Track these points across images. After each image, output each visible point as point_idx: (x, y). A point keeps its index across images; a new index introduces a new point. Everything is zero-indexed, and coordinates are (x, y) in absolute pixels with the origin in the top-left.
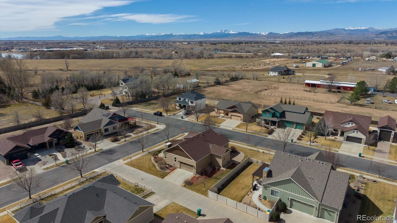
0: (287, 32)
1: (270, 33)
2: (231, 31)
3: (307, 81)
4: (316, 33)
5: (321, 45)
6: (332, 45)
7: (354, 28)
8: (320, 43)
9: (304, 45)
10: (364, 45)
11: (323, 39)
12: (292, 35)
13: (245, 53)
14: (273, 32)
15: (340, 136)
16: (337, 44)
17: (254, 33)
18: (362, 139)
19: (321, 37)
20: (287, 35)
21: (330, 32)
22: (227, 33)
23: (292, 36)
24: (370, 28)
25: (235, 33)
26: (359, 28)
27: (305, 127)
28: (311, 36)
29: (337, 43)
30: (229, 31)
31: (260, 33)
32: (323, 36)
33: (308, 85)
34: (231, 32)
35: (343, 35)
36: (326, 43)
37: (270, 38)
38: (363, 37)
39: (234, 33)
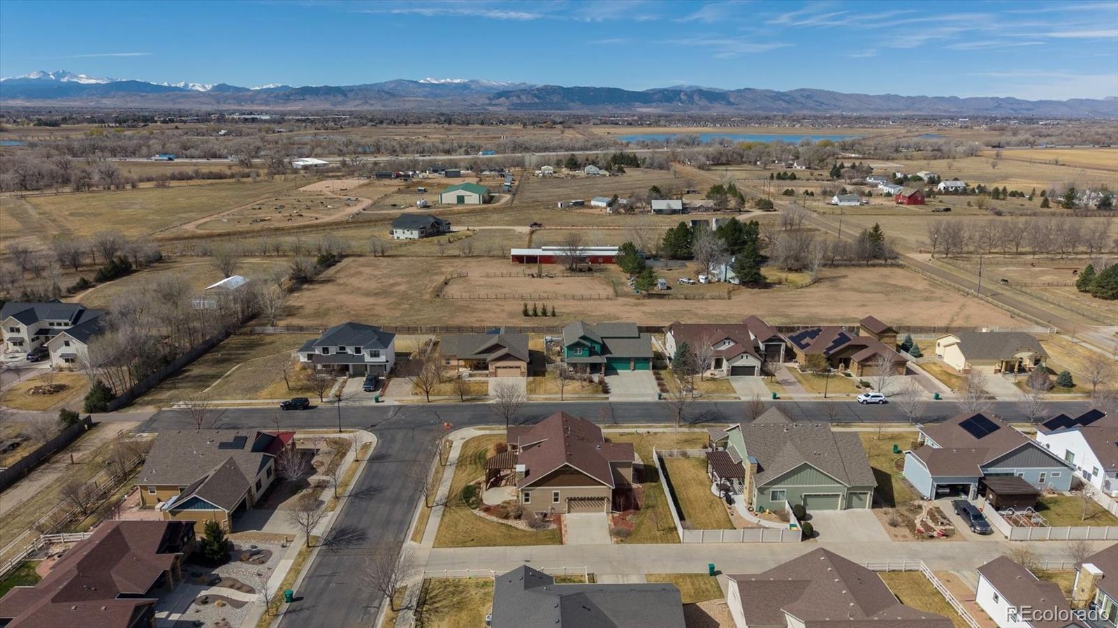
0: (272, 86)
1: (221, 88)
2: (83, 76)
3: (515, 252)
4: (351, 89)
5: (384, 125)
6: (410, 125)
7: (437, 80)
8: (381, 122)
9: (342, 128)
10: (479, 126)
11: (372, 108)
12: (287, 94)
13: (204, 160)
14: (229, 83)
15: (715, 368)
16: (421, 126)
17: (166, 84)
18: (754, 367)
19: (366, 103)
20: (275, 94)
21: (386, 89)
22: (69, 83)
23: (288, 96)
24: (472, 81)
25: (97, 84)
26: (449, 80)
27: (651, 364)
28: (340, 98)
29: (420, 123)
30: (76, 77)
31: (186, 85)
32: (370, 99)
33: (519, 259)
34: (84, 80)
35: (417, 96)
36: (395, 123)
37: (224, 103)
38: (463, 103)
39: (93, 81)
